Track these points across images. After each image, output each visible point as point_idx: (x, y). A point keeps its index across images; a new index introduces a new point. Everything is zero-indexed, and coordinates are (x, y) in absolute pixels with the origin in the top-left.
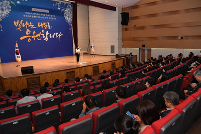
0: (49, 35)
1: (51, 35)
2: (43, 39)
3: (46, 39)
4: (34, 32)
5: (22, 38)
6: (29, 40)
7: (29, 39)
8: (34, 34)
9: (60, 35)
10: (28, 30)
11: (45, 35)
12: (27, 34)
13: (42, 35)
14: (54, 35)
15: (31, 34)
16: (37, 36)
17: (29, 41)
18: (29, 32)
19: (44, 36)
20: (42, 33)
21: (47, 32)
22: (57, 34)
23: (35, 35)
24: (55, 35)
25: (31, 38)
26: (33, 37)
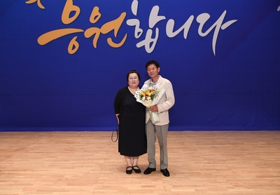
0: (161, 25)
1: (171, 23)
2: (132, 41)
3: (148, 44)
4: (96, 12)
5: (44, 39)
6: (73, 47)
7: (74, 42)
8: (92, 20)
9: (220, 24)
10: (69, 7)
11: (144, 26)
12: (66, 19)
13: (130, 22)
14: (187, 26)
15: (83, 22)
16: (106, 28)
17: (71, 51)
18: (72, 14)
19: (138, 30)
20: (130, 16)
21: (156, 9)
22: (203, 18)
23: (99, 24)
24: (195, 25)
25: (80, 37)
26: (88, 33)
